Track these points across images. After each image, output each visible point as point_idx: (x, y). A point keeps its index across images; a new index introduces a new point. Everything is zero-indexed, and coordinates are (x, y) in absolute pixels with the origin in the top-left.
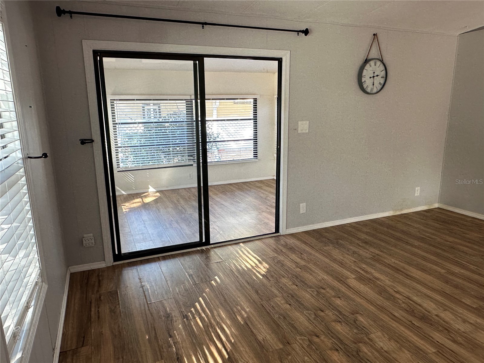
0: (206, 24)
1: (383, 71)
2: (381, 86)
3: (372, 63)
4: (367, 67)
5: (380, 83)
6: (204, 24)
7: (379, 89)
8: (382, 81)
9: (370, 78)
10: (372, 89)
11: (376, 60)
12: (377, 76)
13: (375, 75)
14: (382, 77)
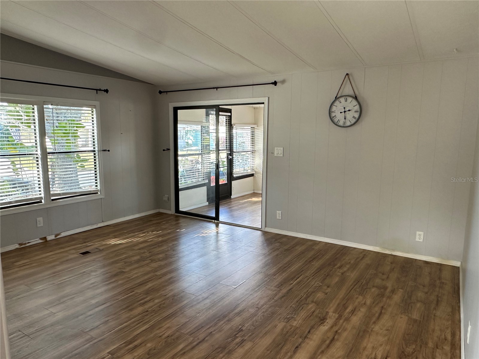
0: (218, 88)
1: (356, 105)
2: (354, 120)
3: (342, 100)
4: (337, 103)
5: (354, 117)
6: (217, 88)
7: (353, 122)
8: (357, 115)
9: (341, 113)
10: (345, 123)
11: (347, 97)
12: (349, 110)
13: (347, 109)
14: (356, 112)
